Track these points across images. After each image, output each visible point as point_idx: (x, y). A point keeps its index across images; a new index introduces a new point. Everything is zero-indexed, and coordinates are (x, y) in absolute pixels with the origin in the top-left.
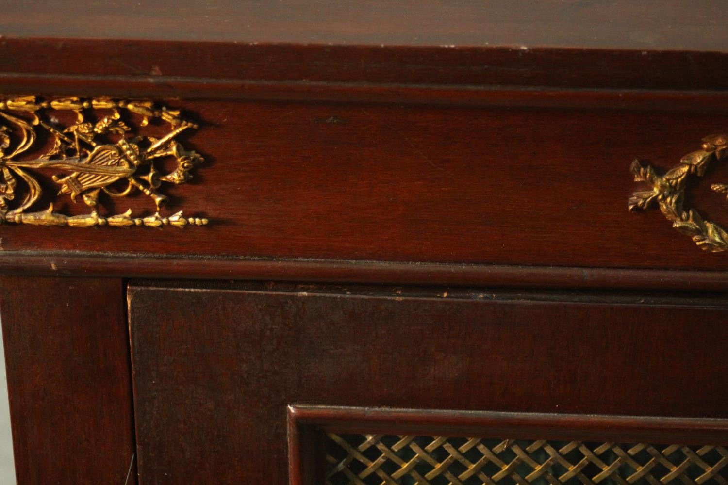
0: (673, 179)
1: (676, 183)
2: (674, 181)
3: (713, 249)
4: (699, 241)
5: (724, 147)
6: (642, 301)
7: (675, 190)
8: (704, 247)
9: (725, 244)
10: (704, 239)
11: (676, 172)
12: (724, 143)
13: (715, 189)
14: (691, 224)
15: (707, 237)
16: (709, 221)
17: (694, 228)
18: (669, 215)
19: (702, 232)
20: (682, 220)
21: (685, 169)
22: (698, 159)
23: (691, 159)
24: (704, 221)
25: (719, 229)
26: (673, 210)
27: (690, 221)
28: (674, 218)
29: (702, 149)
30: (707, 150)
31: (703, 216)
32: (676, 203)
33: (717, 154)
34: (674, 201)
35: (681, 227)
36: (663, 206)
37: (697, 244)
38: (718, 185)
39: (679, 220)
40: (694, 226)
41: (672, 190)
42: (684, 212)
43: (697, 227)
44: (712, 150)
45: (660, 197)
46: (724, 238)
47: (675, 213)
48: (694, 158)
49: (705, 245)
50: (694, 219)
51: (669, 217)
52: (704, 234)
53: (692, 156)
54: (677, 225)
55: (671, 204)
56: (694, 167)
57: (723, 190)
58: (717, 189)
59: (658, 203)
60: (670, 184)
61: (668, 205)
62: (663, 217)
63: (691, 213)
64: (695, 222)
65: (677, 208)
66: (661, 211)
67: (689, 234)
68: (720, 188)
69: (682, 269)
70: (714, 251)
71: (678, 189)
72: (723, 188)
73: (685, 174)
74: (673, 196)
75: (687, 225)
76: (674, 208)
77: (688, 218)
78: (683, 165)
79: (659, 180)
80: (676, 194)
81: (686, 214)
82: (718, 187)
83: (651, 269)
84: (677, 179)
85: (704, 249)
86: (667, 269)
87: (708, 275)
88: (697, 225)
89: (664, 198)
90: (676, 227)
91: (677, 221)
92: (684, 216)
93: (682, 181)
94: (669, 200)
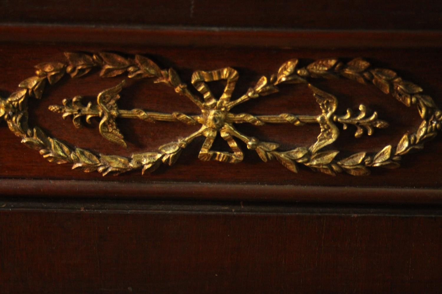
0: (15, 101)
1: (18, 104)
2: (16, 103)
3: (58, 161)
4: (45, 154)
5: (53, 73)
6: (4, 206)
7: (19, 110)
8: (50, 159)
9: (66, 156)
10: (48, 153)
11: (17, 95)
12: (52, 70)
13: (52, 110)
14: (36, 140)
15: (51, 151)
16: (52, 137)
17: (38, 143)
18: (17, 132)
19: (46, 146)
20: (28, 136)
21: (24, 92)
22: (33, 83)
23: (28, 84)
24: (48, 137)
25: (61, 144)
26: (19, 128)
27: (34, 138)
28: (21, 135)
29: (35, 75)
30: (40, 76)
31: (46, 133)
32: (20, 121)
33: (49, 78)
34: (18, 120)
35: (27, 142)
36: (10, 124)
37: (44, 156)
38: (54, 106)
39: (25, 136)
40: (38, 141)
41: (16, 110)
42: (29, 130)
43: (42, 142)
44: (44, 76)
45: (6, 117)
46: (66, 152)
47: (20, 130)
48: (30, 83)
49: (50, 157)
50: (38, 135)
51: (18, 134)
52: (48, 148)
53: (28, 81)
54: (24, 141)
55: (16, 122)
56: (31, 90)
57: (58, 111)
58: (53, 110)
59: (6, 122)
60: (13, 106)
61: (14, 124)
62: (13, 134)
63: (35, 130)
64: (39, 138)
65: (22, 126)
66: (9, 129)
67: (36, 148)
68: (55, 108)
69: (35, 178)
70: (59, 163)
71: (21, 110)
72: (58, 109)
73: (24, 97)
74: (18, 116)
75: (32, 141)
76: (18, 126)
77: (32, 135)
78: (22, 89)
79: (3, 101)
80: (20, 114)
81: (30, 131)
82: (54, 108)
83: (10, 178)
84: (18, 101)
85: (50, 161)
86: (23, 178)
87: (58, 183)
88: (41, 140)
89: (10, 118)
90: (23, 142)
91: (24, 138)
92: (29, 132)
93: (22, 102)
94: (14, 119)
